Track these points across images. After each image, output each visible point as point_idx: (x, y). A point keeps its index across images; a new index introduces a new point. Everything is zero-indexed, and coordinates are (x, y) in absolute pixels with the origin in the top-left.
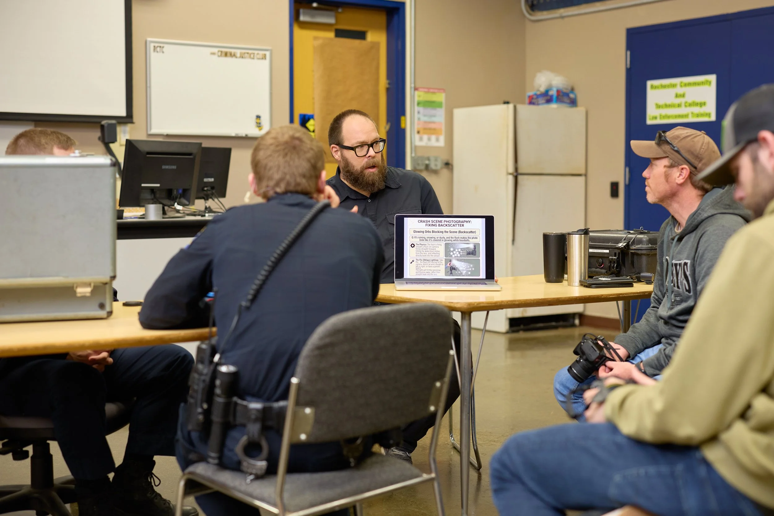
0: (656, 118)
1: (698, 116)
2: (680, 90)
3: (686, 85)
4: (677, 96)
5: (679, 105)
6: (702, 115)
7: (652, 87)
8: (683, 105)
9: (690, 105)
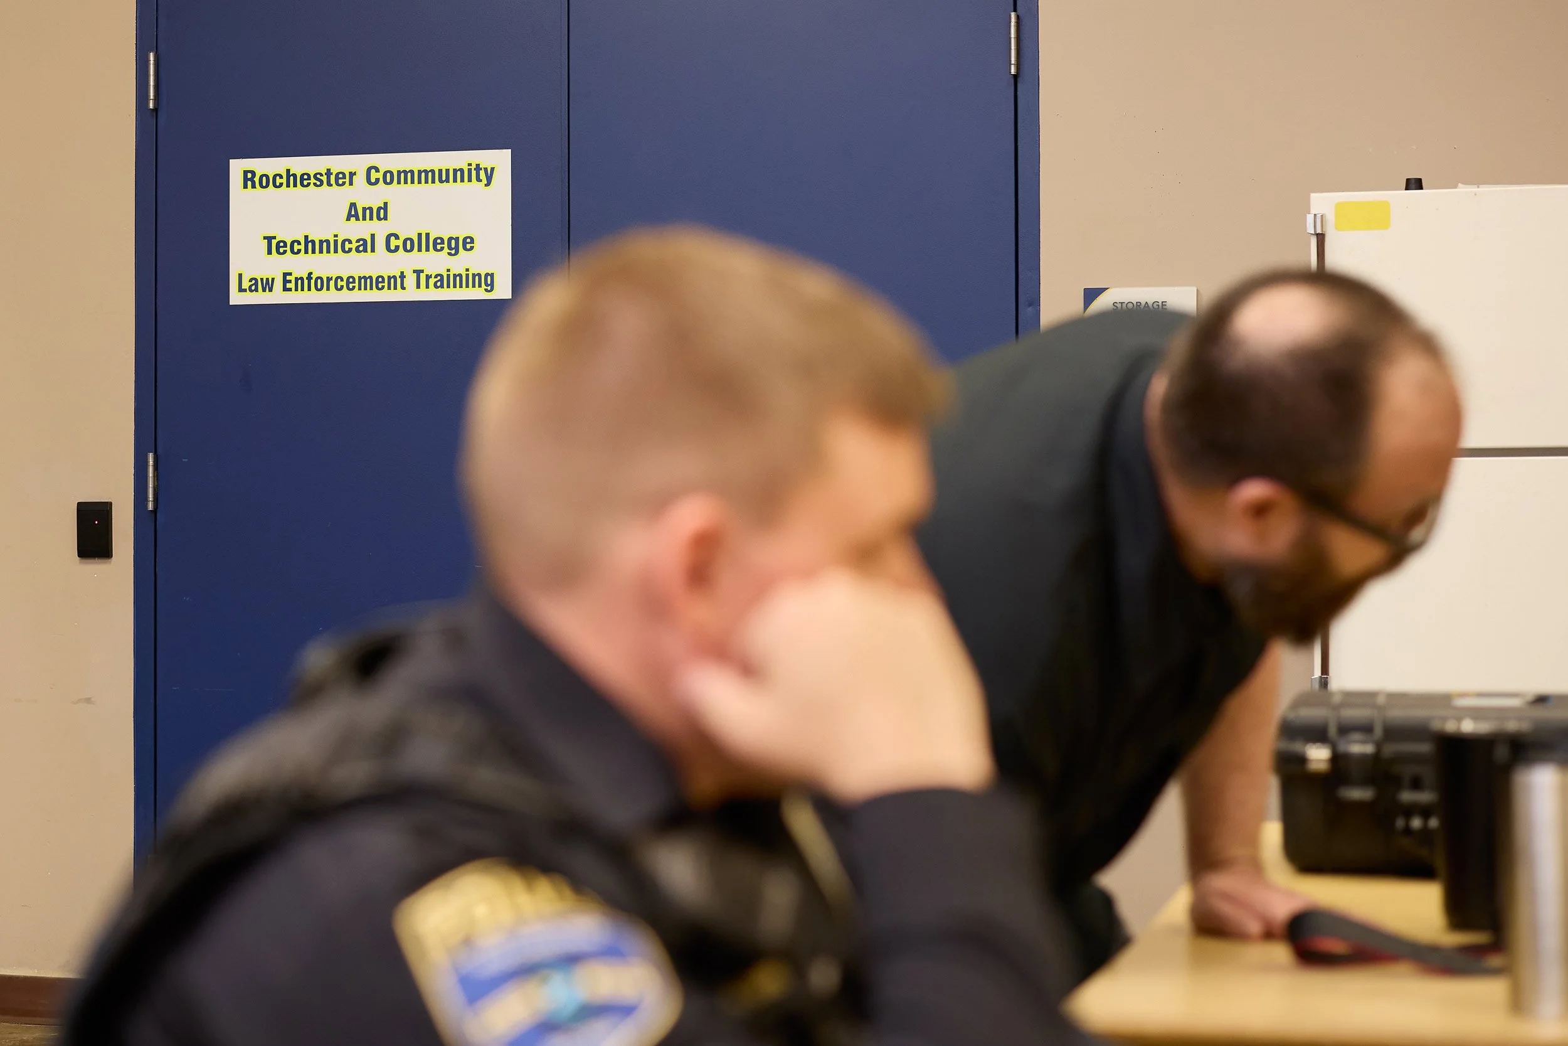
0: (268, 285)
1: (440, 282)
2: (367, 196)
3: (389, 178)
4: (353, 213)
5: (365, 246)
6: (457, 280)
7: (249, 178)
8: (380, 243)
9: (409, 245)
